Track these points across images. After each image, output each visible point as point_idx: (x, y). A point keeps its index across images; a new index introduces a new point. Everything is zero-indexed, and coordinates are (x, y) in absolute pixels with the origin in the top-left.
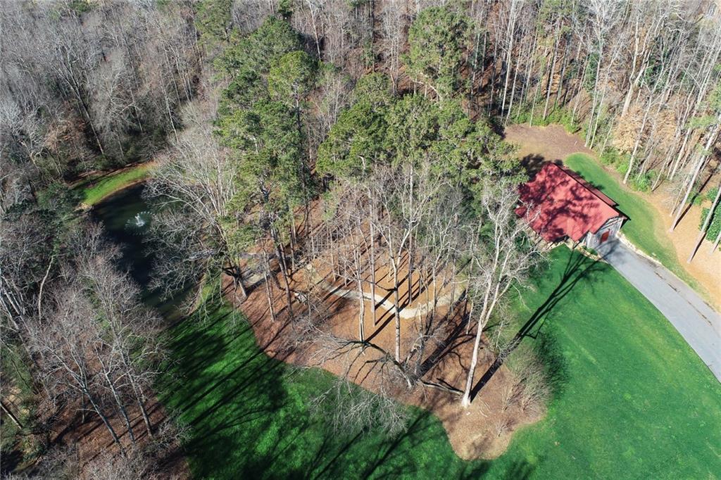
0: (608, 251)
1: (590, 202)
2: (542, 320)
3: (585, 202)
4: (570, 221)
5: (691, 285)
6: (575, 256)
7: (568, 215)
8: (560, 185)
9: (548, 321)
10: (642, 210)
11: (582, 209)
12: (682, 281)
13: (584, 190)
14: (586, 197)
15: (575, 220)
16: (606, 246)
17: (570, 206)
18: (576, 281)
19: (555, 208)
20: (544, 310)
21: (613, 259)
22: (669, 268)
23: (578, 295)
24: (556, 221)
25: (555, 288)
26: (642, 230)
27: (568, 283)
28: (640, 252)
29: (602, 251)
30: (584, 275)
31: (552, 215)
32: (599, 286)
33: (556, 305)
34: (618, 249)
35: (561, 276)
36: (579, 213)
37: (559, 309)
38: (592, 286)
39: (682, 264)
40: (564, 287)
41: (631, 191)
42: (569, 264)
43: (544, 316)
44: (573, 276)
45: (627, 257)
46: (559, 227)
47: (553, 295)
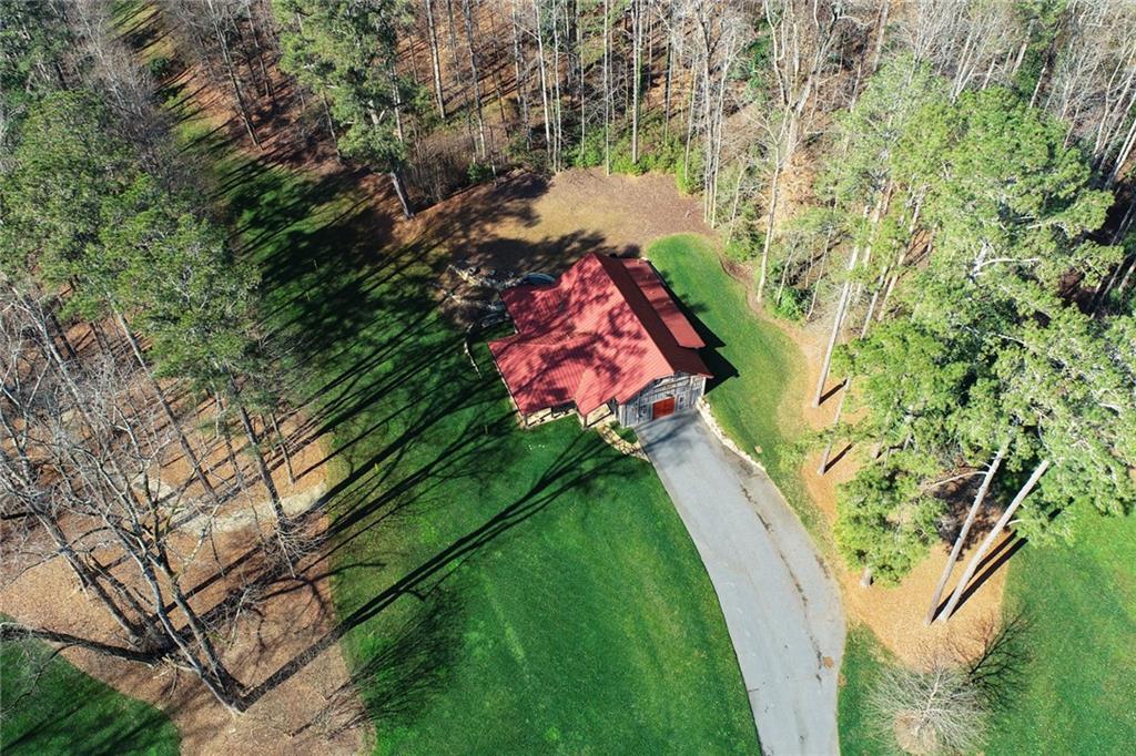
0: (663, 435)
1: (634, 342)
2: (455, 564)
3: (625, 341)
4: (588, 375)
5: (805, 520)
6: (583, 442)
7: (589, 364)
8: (594, 302)
9: (465, 568)
11: (616, 357)
12: (791, 509)
13: (631, 319)
14: (629, 333)
15: (598, 374)
16: (665, 424)
17: (599, 346)
18: (555, 495)
19: (563, 348)
20: (470, 543)
21: (664, 452)
22: (777, 480)
23: (552, 519)
24: (555, 374)
25: (512, 502)
26: (754, 399)
27: (542, 495)
28: (729, 443)
29: (649, 434)
30: (583, 483)
31: (553, 361)
32: (603, 506)
33: (497, 537)
34: (690, 433)
35: (536, 475)
36: (610, 362)
37: (500, 545)
38: (588, 506)
39: (805, 475)
40: (531, 501)
42: (562, 457)
43: (463, 557)
44: (558, 481)
45: (700, 451)
46: (560, 385)
47: (502, 516)
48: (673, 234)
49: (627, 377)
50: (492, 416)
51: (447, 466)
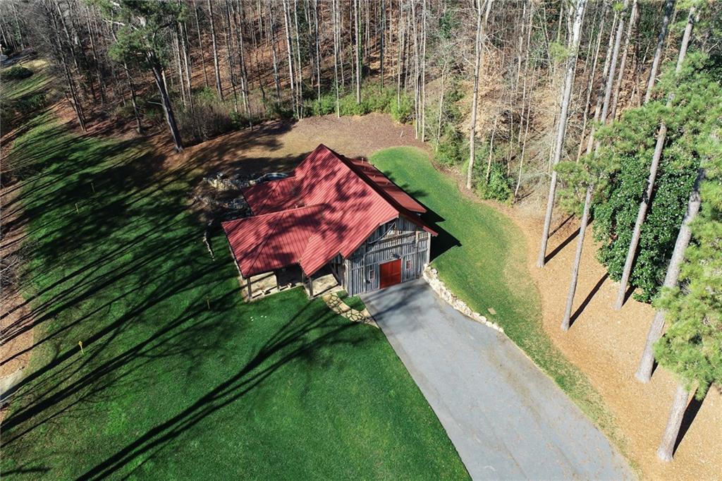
0: (392, 304)
1: (359, 200)
2: (139, 460)
3: (351, 202)
4: (315, 239)
5: (561, 381)
6: (309, 312)
7: (316, 231)
9: (149, 466)
10: (490, 229)
11: (342, 217)
12: (541, 369)
13: (357, 182)
14: (355, 194)
15: (324, 237)
16: (393, 296)
17: (327, 215)
18: (274, 367)
20: (165, 432)
21: (395, 319)
22: (519, 340)
23: (266, 397)
25: (225, 379)
26: (479, 264)
27: (260, 368)
28: (461, 306)
29: (378, 304)
30: (306, 354)
32: (326, 379)
33: (197, 425)
34: (421, 301)
35: (253, 351)
36: (336, 224)
37: (199, 433)
38: (309, 376)
39: (548, 332)
40: (244, 379)
41: (477, 198)
42: (285, 327)
43: (146, 455)
44: (279, 352)
45: (432, 317)
46: (286, 250)
47: (210, 397)
48: (391, 147)
49: (353, 232)
50: (218, 291)
51: (160, 345)
